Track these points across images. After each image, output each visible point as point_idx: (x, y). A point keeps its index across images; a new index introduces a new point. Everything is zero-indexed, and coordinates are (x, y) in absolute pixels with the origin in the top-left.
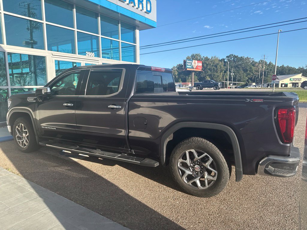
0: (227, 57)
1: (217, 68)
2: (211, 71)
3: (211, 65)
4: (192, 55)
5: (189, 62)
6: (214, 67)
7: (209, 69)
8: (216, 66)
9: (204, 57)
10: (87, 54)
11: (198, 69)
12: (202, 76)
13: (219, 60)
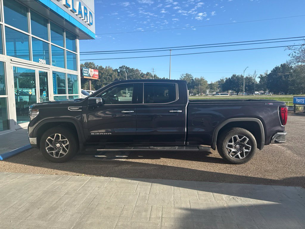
0: (120, 68)
1: (112, 78)
2: (106, 80)
3: (106, 74)
4: (85, 63)
5: (85, 70)
6: (109, 76)
7: (105, 78)
8: (111, 76)
9: (97, 66)
10: (40, 61)
11: (94, 77)
12: (98, 84)
13: (113, 70)
